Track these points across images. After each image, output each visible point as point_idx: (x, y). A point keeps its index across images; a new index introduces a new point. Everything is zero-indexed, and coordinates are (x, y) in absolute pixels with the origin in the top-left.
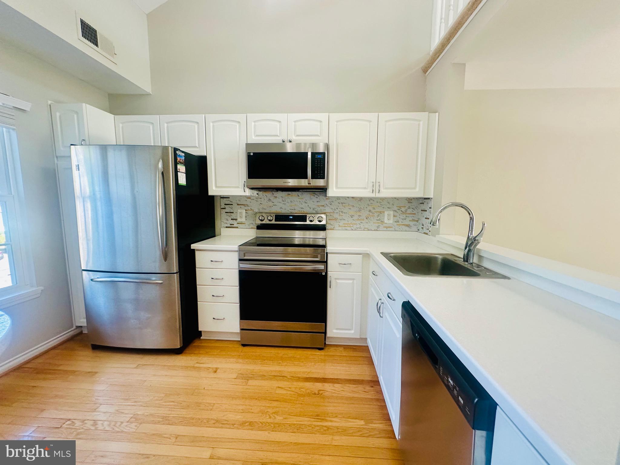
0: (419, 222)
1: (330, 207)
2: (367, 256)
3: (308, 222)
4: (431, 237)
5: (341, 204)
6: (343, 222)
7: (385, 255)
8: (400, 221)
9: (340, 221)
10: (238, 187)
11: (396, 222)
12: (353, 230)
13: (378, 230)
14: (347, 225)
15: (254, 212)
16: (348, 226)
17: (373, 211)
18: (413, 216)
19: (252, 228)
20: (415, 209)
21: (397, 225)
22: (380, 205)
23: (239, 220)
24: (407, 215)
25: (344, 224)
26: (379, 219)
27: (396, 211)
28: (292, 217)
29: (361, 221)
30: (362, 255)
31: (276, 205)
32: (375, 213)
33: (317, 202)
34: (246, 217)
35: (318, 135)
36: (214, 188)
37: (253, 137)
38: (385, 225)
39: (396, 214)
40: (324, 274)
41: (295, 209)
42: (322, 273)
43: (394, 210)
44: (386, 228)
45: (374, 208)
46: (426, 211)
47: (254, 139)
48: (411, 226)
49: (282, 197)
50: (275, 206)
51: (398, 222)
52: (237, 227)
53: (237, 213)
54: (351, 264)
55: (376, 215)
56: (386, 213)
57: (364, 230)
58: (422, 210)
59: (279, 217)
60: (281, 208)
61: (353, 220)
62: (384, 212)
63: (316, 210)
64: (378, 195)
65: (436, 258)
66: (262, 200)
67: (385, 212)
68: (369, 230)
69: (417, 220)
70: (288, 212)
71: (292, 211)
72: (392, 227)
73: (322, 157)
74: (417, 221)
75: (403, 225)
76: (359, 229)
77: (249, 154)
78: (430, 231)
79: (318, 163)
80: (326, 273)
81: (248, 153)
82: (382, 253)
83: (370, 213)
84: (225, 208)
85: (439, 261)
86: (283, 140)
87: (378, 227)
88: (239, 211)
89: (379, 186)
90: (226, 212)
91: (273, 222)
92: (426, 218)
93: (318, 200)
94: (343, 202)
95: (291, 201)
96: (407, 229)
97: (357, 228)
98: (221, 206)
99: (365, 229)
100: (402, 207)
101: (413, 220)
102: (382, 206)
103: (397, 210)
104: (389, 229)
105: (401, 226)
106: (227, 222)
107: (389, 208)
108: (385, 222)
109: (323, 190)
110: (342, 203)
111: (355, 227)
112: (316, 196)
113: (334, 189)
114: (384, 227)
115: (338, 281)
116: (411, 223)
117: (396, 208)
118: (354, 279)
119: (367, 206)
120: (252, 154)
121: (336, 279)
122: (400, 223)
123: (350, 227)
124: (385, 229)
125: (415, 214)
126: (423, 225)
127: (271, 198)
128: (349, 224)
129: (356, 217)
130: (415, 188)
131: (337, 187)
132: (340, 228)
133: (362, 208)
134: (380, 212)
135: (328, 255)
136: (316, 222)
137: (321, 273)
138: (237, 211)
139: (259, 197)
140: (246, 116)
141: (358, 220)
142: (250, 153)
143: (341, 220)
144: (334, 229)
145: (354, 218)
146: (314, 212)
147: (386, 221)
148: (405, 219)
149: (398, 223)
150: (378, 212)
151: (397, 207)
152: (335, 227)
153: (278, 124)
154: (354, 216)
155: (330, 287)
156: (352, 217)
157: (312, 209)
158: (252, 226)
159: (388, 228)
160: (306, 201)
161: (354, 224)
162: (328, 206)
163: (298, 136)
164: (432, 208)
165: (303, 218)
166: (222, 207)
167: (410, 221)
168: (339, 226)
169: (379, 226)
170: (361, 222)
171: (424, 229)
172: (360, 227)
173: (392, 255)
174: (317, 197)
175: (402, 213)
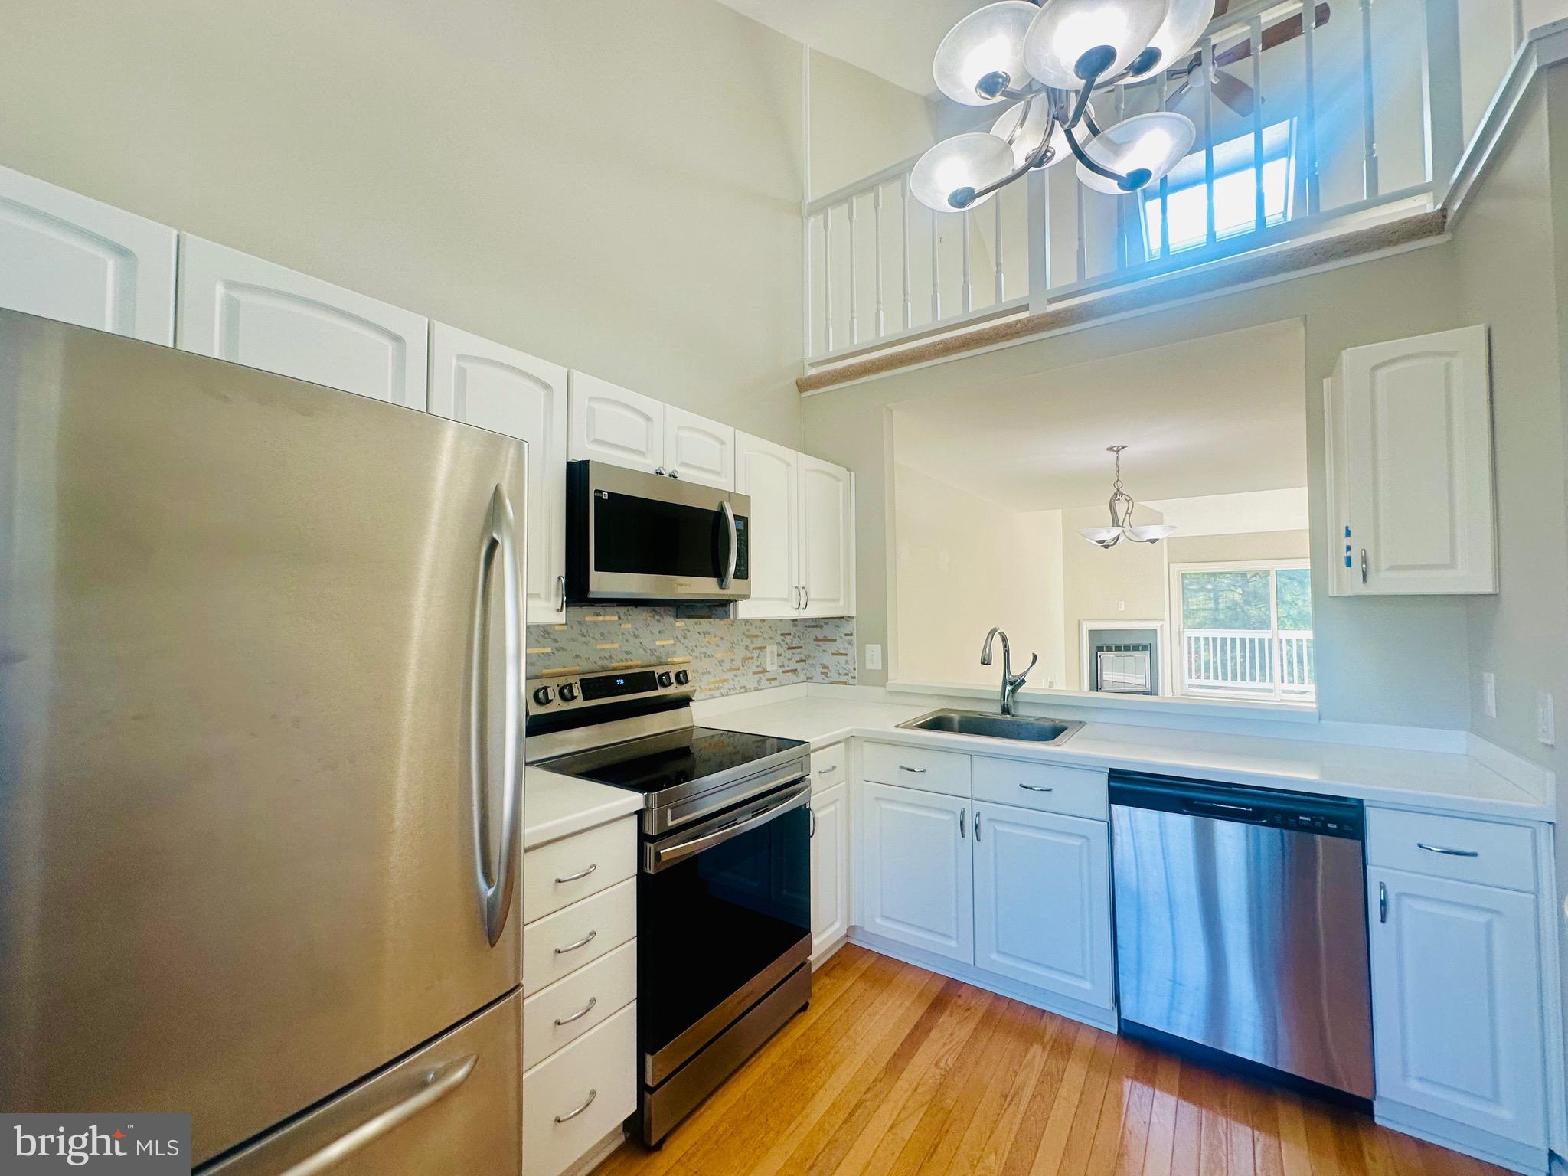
0: (809, 662)
1: (684, 644)
3: (660, 690)
4: (858, 688)
5: (702, 636)
6: (709, 678)
8: (786, 663)
10: (536, 596)
11: (781, 667)
13: (760, 687)
14: (712, 686)
17: (751, 646)
18: (799, 653)
20: (801, 637)
21: (782, 672)
22: (759, 634)
24: (794, 651)
25: (709, 683)
26: (759, 664)
27: (780, 644)
28: (621, 682)
29: (735, 672)
30: (843, 744)
31: (563, 649)
32: (753, 651)
35: (718, 473)
38: (768, 676)
39: (780, 649)
40: (804, 812)
43: (778, 643)
44: (769, 682)
48: (798, 673)
51: (783, 666)
55: (754, 655)
56: (768, 649)
57: (740, 693)
58: (817, 639)
59: (593, 686)
61: (723, 671)
62: (766, 647)
68: (747, 691)
69: (805, 658)
72: (775, 679)
73: (743, 528)
74: (804, 661)
75: (789, 671)
76: (733, 692)
77: (599, 495)
78: (853, 678)
81: (596, 491)
83: (747, 652)
86: (654, 468)
87: (759, 682)
91: (580, 703)
92: (834, 654)
94: (705, 630)
96: (794, 678)
99: (742, 690)
100: (787, 635)
101: (801, 660)
102: (764, 636)
103: (782, 643)
104: (773, 683)
105: (787, 674)
107: (771, 638)
108: (766, 670)
114: (767, 680)
115: (819, 815)
116: (799, 666)
117: (779, 638)
118: (836, 800)
119: (743, 637)
120: (605, 497)
121: (817, 811)
122: (786, 668)
123: (718, 688)
124: (769, 684)
125: (801, 647)
126: (826, 668)
129: (727, 664)
134: (760, 648)
136: (677, 687)
140: (565, 375)
141: (731, 670)
142: (601, 492)
143: (703, 674)
145: (725, 667)
147: (769, 667)
148: (791, 659)
149: (783, 669)
150: (757, 648)
151: (781, 636)
153: (644, 423)
155: (813, 836)
156: (720, 665)
159: (772, 681)
161: (725, 681)
162: (678, 642)
163: (684, 465)
164: (854, 634)
165: (650, 680)
167: (798, 662)
168: (702, 690)
169: (761, 678)
171: (832, 674)
175: (787, 646)
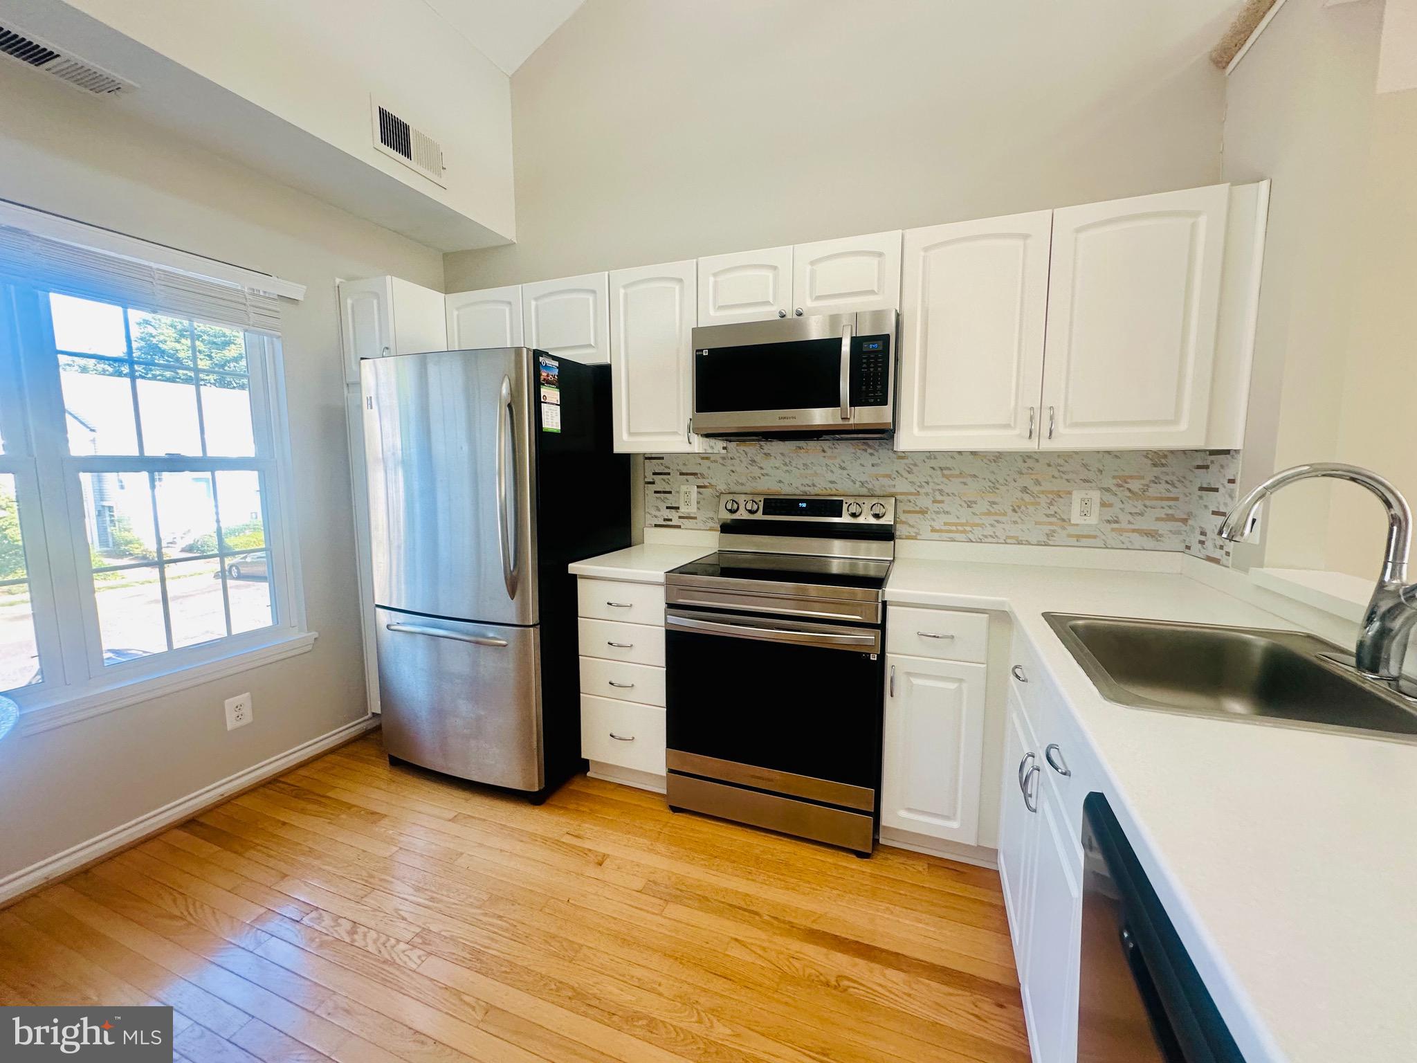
0: (1190, 522)
1: (906, 479)
2: (1001, 618)
3: (845, 519)
4: (1230, 571)
5: (939, 472)
6: (944, 518)
7: (1054, 621)
8: (1124, 518)
9: (934, 516)
10: (675, 433)
11: (1109, 521)
12: (972, 542)
13: (1051, 543)
14: (954, 528)
15: (717, 491)
16: (957, 531)
17: (1036, 489)
18: (1170, 507)
19: (711, 529)
20: (1177, 484)
21: (1113, 530)
22: (1056, 474)
23: (684, 510)
24: (1148, 503)
25: (945, 524)
26: (1053, 513)
27: (1108, 490)
28: (804, 505)
29: (997, 518)
30: (987, 615)
31: (767, 475)
32: (1041, 496)
33: (873, 466)
34: (698, 503)
35: (872, 292)
36: (625, 437)
37: (712, 313)
38: (1071, 530)
39: (1108, 498)
40: (874, 658)
41: (814, 485)
42: (870, 654)
43: (1103, 488)
44: (1075, 539)
45: (1038, 483)
46: (1216, 490)
47: (714, 316)
48: (1161, 536)
49: (782, 454)
50: (767, 477)
51: (1117, 522)
52: (679, 527)
53: (678, 492)
54: (952, 637)
55: (1043, 500)
56: (1077, 496)
57: (1006, 543)
58: (1201, 489)
59: (773, 504)
60: (780, 481)
61: (974, 514)
62: (1070, 493)
63: (870, 486)
64: (1047, 445)
65: (1245, 644)
66: (736, 462)
67: (1075, 493)
68: (1020, 543)
69: (1185, 517)
70: (798, 492)
71: (807, 489)
72: (1095, 537)
73: (881, 348)
74: (1185, 521)
75: (1134, 531)
76: (990, 540)
77: (700, 353)
78: (1228, 554)
79: (868, 363)
80: (882, 656)
81: (697, 351)
82: (1048, 617)
83: (1027, 498)
84: (653, 483)
85: (1257, 657)
86: (780, 312)
87: (1050, 535)
88: (684, 488)
89: (1052, 418)
90: (656, 492)
91: (759, 516)
92: (1214, 513)
93: (875, 460)
94: (943, 465)
95: (804, 465)
96: (1149, 543)
97: (986, 537)
98: (645, 477)
99: (1008, 541)
100: (1131, 477)
101: (1170, 518)
102: (1065, 477)
103: (1114, 489)
104: (1084, 542)
105: (1125, 534)
106: (657, 513)
107: (1085, 481)
108: (1072, 522)
109: (884, 434)
110: (941, 469)
111: (978, 532)
112: (870, 451)
113: (916, 431)
114: (1069, 536)
115: (917, 681)
116: (1163, 527)
117: (1109, 483)
118: (961, 680)
119: (1017, 476)
120: (705, 353)
121: (909, 674)
122: (1124, 525)
123: (964, 532)
124: (1073, 541)
125: (1176, 499)
126: (1203, 533)
127: (758, 459)
128: (962, 525)
129: (983, 506)
130: (1175, 421)
131: (922, 426)
132: (936, 535)
133: (1001, 481)
134: (1058, 494)
135: (889, 608)
136: (866, 519)
137: (866, 654)
138: (679, 487)
139: (730, 455)
140: (695, 263)
141: (989, 513)
142: (702, 350)
143: (937, 513)
144: (919, 537)
145: (977, 509)
146: (864, 491)
147: (1076, 518)
148: (1141, 514)
149: (1115, 526)
150: (1052, 492)
151: (1114, 477)
152: (921, 533)
153: (770, 274)
154: (975, 503)
155: (892, 696)
156: (969, 506)
157: (858, 484)
158: (711, 524)
159: (1082, 538)
160: (842, 464)
161: (977, 525)
162: (902, 476)
163: (818, 298)
164: (1238, 481)
165: (834, 507)
166: (646, 480)
167: (1158, 519)
168: (933, 530)
169: (1054, 531)
170: (998, 522)
171: (1209, 544)
172: (992, 534)
173: (1080, 622)
174: (871, 454)
175: (1129, 494)
